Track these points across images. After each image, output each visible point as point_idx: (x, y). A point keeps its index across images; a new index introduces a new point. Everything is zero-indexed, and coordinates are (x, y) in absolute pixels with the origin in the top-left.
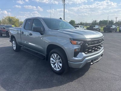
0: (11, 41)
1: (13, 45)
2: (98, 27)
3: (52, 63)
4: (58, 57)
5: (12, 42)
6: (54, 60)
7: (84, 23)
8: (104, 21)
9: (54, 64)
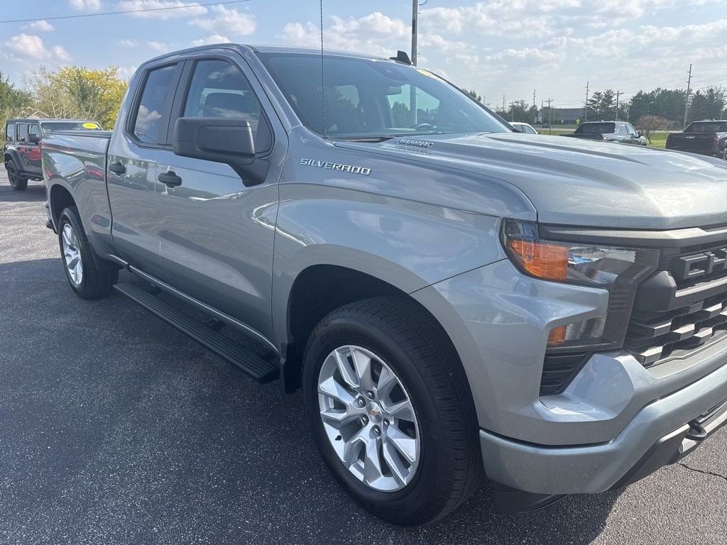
0: (57, 224)
1: (67, 251)
2: (632, 131)
3: (333, 422)
4: (388, 376)
5: (60, 232)
6: (348, 400)
7: (534, 108)
8: (666, 93)
9: (350, 428)
